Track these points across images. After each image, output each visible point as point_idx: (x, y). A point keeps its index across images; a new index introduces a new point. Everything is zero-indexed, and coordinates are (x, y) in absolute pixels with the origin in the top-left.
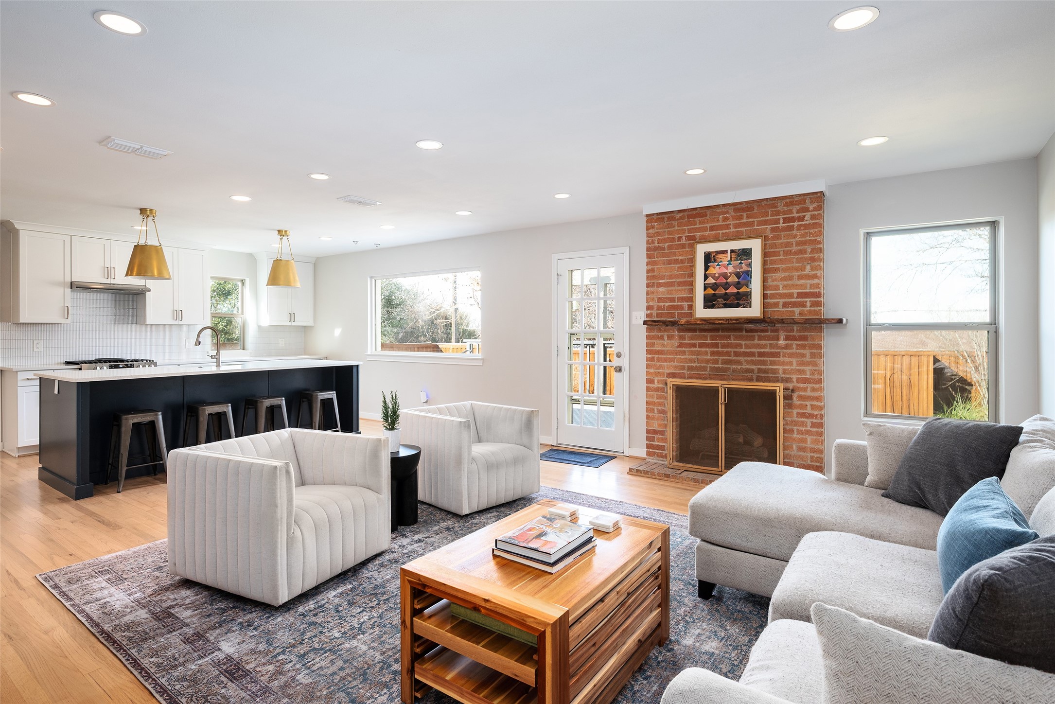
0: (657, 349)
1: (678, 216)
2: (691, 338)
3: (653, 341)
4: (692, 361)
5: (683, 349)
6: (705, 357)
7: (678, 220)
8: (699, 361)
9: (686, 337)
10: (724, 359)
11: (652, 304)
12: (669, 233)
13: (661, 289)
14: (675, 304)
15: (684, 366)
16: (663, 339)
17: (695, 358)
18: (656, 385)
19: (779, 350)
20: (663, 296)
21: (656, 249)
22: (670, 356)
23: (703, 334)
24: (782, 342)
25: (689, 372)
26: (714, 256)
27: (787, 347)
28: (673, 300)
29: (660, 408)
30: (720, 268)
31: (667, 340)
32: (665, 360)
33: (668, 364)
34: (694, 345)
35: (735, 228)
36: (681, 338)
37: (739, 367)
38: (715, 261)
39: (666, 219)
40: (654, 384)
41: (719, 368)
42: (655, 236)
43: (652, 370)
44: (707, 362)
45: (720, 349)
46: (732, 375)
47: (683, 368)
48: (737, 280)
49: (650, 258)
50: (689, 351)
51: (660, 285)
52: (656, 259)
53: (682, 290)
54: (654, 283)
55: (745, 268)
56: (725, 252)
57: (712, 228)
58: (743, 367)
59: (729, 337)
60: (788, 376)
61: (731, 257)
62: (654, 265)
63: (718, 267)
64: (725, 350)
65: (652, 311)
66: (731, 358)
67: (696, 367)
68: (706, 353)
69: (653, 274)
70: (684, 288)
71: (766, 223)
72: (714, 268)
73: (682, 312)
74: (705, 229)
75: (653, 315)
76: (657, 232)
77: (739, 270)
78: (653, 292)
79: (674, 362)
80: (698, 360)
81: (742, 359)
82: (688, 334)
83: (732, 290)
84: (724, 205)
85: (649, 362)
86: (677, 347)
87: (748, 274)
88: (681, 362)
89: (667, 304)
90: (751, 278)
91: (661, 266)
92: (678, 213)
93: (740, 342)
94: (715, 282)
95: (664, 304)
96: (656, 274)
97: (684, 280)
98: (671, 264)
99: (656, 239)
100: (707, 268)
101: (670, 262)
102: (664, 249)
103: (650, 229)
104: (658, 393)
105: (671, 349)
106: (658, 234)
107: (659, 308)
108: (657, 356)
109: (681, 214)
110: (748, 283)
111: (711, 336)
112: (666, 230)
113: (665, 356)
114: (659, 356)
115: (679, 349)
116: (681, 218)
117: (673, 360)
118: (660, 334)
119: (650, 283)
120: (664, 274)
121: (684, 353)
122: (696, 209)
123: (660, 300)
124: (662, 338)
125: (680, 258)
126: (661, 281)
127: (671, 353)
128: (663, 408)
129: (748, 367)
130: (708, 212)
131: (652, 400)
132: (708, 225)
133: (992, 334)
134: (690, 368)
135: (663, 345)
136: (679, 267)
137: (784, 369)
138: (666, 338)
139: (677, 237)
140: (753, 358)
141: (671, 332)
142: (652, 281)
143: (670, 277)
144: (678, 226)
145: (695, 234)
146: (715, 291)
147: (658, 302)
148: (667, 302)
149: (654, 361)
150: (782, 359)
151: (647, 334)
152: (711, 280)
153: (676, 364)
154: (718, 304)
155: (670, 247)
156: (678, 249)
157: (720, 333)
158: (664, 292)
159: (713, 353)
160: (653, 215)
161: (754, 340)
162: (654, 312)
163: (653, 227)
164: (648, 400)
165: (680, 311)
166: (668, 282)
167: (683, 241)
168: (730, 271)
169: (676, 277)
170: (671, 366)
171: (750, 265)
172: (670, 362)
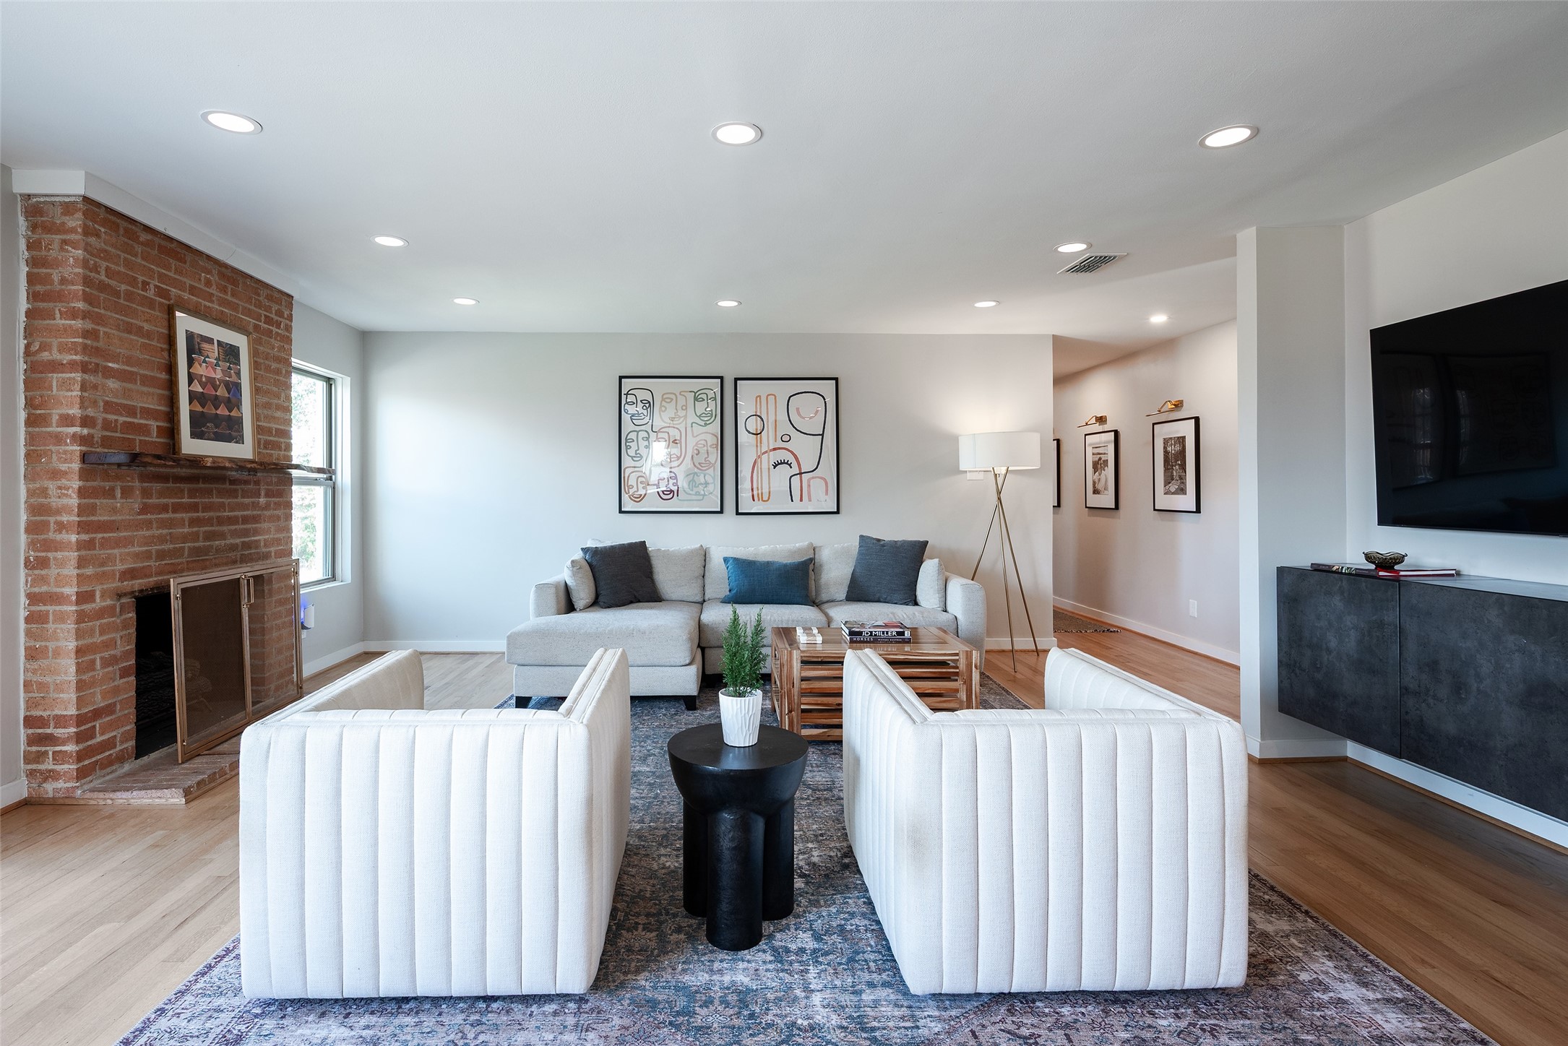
0: (101, 518)
1: (144, 237)
2: (161, 494)
3: (92, 501)
4: (162, 540)
5: (149, 516)
6: (181, 530)
7: (142, 244)
8: (173, 539)
9: (154, 491)
10: (205, 532)
11: (92, 414)
12: (128, 264)
13: (112, 384)
14: (136, 421)
15: (150, 552)
16: (114, 497)
17: (167, 535)
18: (99, 603)
19: (259, 513)
20: (115, 400)
21: (103, 287)
22: (125, 534)
23: (178, 485)
24: (262, 500)
25: (157, 564)
26: (198, 343)
27: (267, 507)
28: (131, 411)
29: (106, 654)
30: (207, 367)
31: (122, 498)
32: (118, 543)
33: (123, 550)
34: (164, 508)
35: (220, 305)
36: (146, 493)
37: (223, 542)
38: (200, 353)
39: (122, 231)
40: (94, 601)
41: (199, 548)
42: (101, 258)
43: (89, 571)
44: (185, 539)
45: (200, 514)
46: (215, 558)
47: (147, 556)
48: (227, 395)
49: (90, 304)
50: (158, 520)
51: (108, 373)
52: (102, 311)
53: (149, 393)
54: (97, 365)
55: (234, 378)
56: (210, 341)
57: (193, 290)
58: (228, 542)
59: (209, 493)
60: (268, 550)
61: (219, 354)
62: (99, 324)
63: (204, 364)
64: (207, 515)
65: (92, 431)
66: (213, 528)
67: (169, 551)
68: (181, 523)
69: (95, 344)
70: (151, 390)
71: (248, 313)
72: (200, 365)
73: (147, 439)
74: (181, 286)
75: (96, 439)
76: (106, 251)
77: (228, 379)
78: (95, 387)
79: (133, 545)
80: (171, 538)
81: (225, 528)
82: (157, 486)
83: (222, 411)
84: (209, 258)
85: (83, 553)
86: (139, 514)
87: (238, 386)
88: (146, 544)
89: (122, 419)
90: (241, 396)
91: (113, 331)
92: (144, 230)
93: (223, 500)
94: (202, 390)
95: (116, 417)
96: (101, 344)
97: (152, 374)
98: (130, 332)
99: (104, 264)
100: (190, 362)
101: (129, 329)
102: (117, 293)
103: (92, 235)
104: (102, 621)
105: (128, 517)
106: (107, 256)
107: (107, 425)
108: (100, 535)
109: (149, 237)
110: (238, 405)
111: (190, 490)
112: (123, 255)
113: (115, 535)
114: (105, 535)
115: (141, 517)
116: (146, 244)
117: (128, 542)
118: (107, 485)
119: (91, 363)
120: (118, 350)
121: (148, 524)
122: (171, 239)
123: (109, 407)
124: (110, 493)
125: (146, 326)
126: (110, 365)
127: (129, 525)
128: (112, 652)
129: (232, 541)
130: (189, 257)
131: (90, 641)
132: (188, 282)
133: (330, 491)
134: (161, 555)
135: (114, 510)
136: (144, 345)
137: (265, 540)
138: (118, 493)
139: (141, 278)
140: (236, 527)
141: (129, 481)
142: (93, 360)
143: (128, 361)
144: (143, 258)
145: (168, 288)
146: (203, 408)
147: (105, 411)
148: (121, 415)
149: (95, 549)
150: (265, 525)
151: (81, 483)
152: (197, 388)
153: (137, 549)
154: (209, 433)
155: (129, 297)
156: (142, 305)
157: (201, 485)
158: (117, 389)
159: (193, 522)
160: (99, 205)
161: (237, 497)
162: (98, 433)
163: (97, 235)
164: (80, 643)
165: (142, 438)
166: (125, 371)
167: (151, 293)
168: (218, 377)
169: (139, 363)
170: (128, 554)
171: (238, 374)
172: (125, 546)
